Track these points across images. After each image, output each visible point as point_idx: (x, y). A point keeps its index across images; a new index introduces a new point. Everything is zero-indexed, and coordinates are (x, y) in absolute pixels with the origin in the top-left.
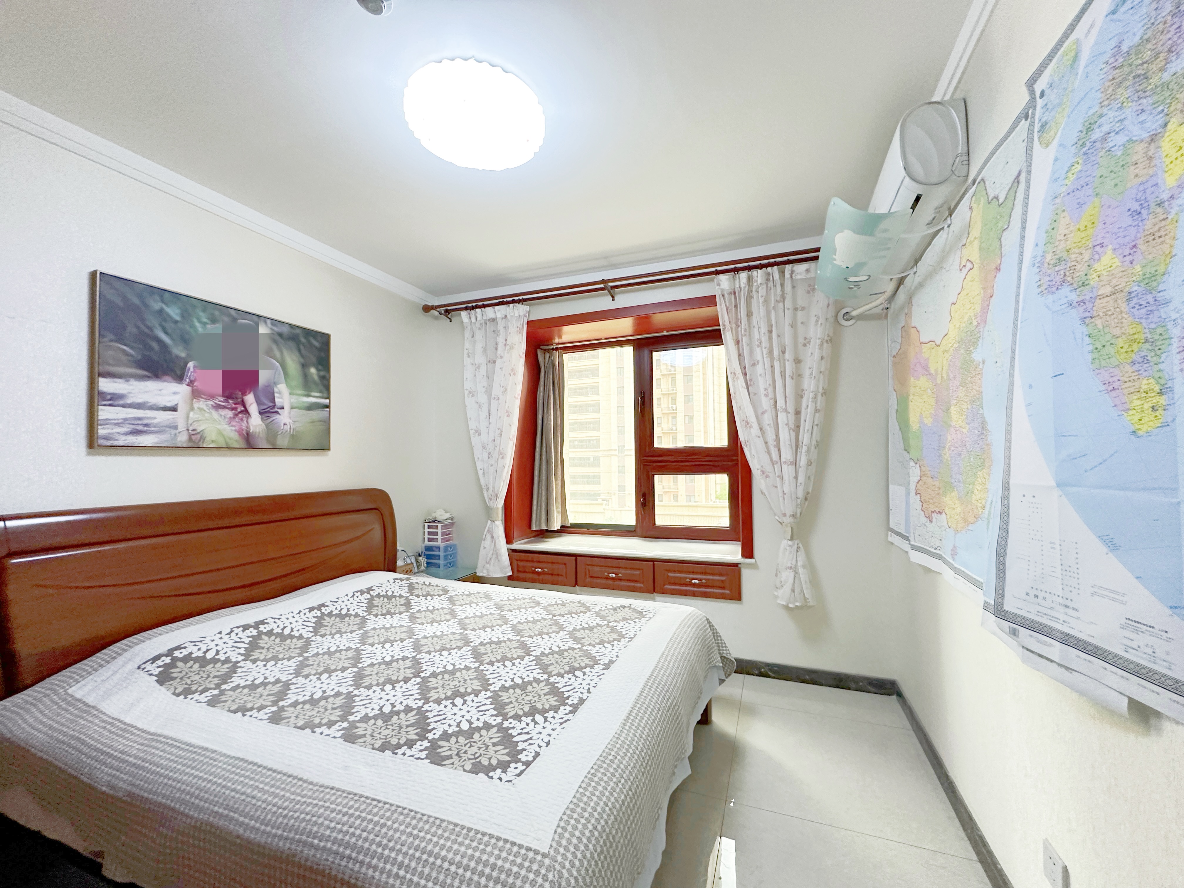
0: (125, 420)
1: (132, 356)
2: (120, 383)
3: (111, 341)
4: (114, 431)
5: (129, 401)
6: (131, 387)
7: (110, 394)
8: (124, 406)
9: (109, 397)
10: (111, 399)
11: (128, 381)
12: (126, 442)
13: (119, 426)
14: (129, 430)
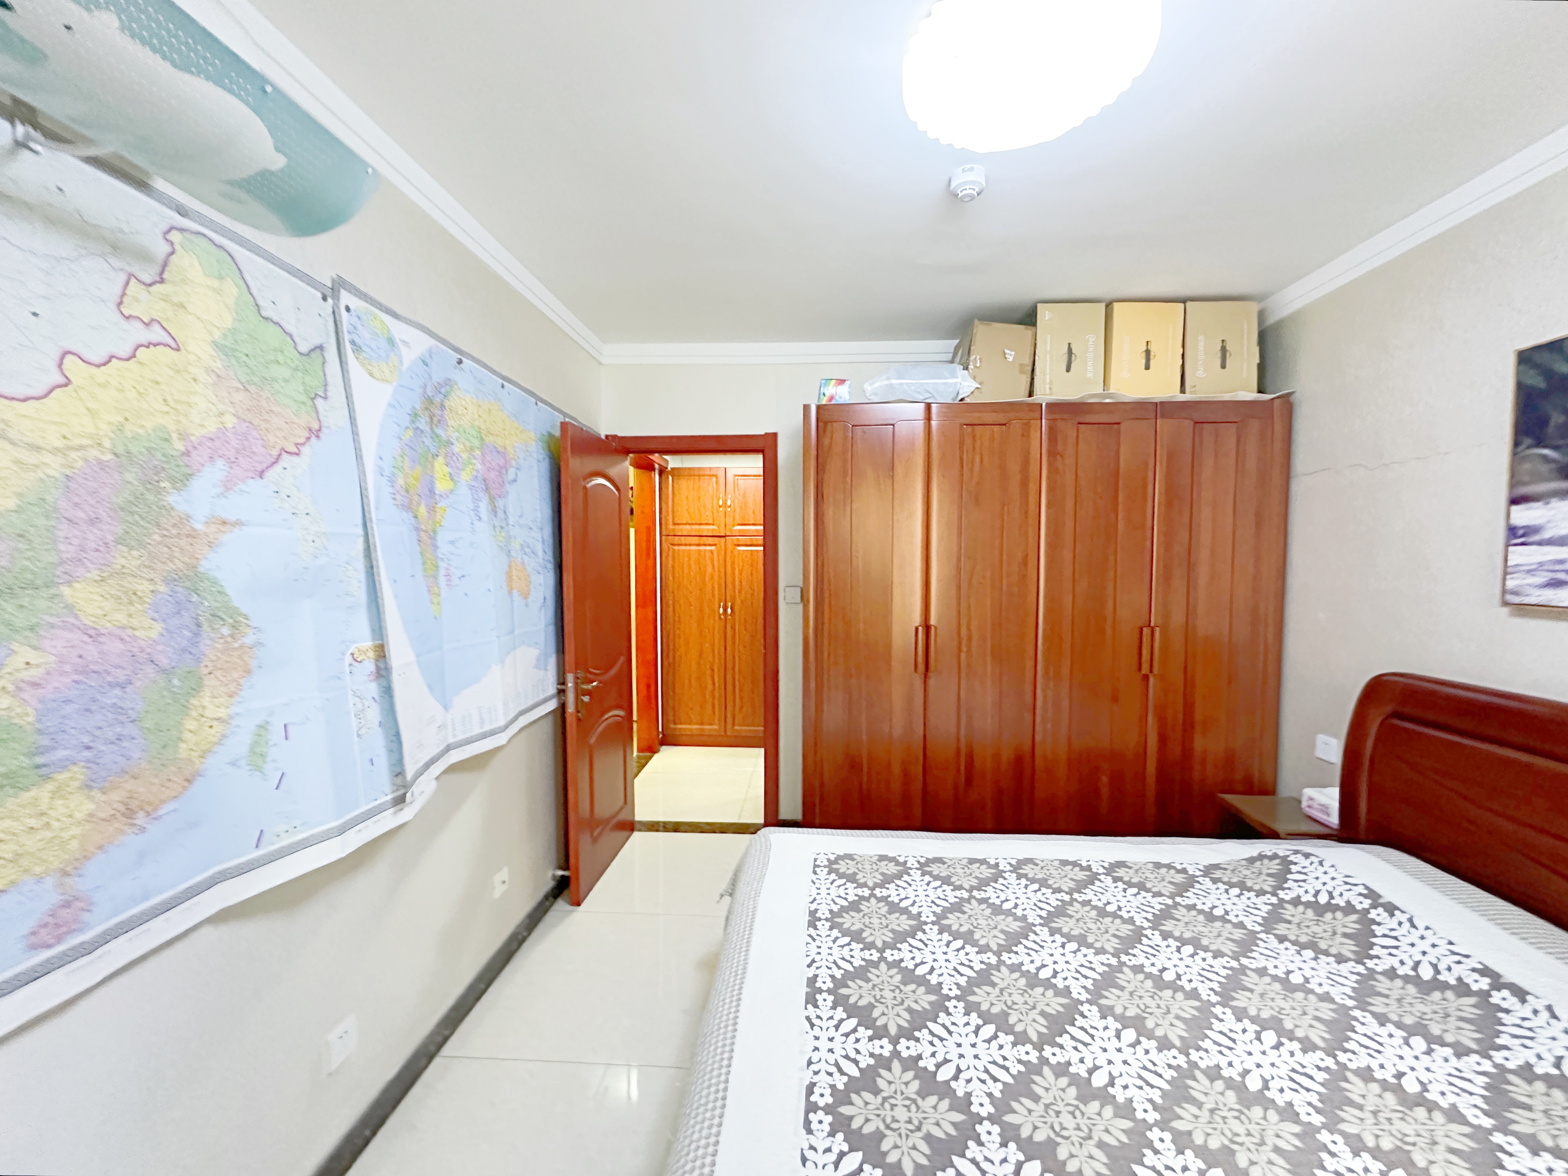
0: (1541, 564)
1: (1553, 461)
2: (1538, 508)
3: (1528, 447)
4: (1527, 581)
5: (1546, 535)
6: (1552, 512)
7: (1523, 527)
8: (1540, 543)
9: (1521, 532)
10: (1523, 536)
11: (1547, 503)
12: (1541, 598)
13: (1534, 575)
14: (1546, 579)
